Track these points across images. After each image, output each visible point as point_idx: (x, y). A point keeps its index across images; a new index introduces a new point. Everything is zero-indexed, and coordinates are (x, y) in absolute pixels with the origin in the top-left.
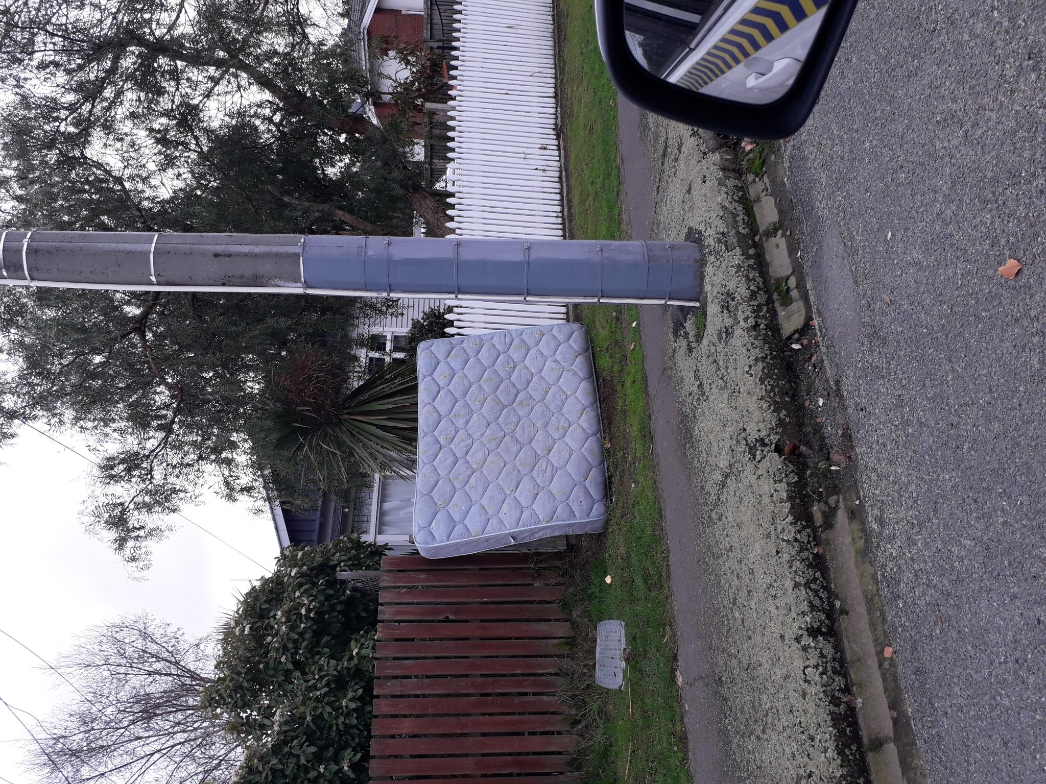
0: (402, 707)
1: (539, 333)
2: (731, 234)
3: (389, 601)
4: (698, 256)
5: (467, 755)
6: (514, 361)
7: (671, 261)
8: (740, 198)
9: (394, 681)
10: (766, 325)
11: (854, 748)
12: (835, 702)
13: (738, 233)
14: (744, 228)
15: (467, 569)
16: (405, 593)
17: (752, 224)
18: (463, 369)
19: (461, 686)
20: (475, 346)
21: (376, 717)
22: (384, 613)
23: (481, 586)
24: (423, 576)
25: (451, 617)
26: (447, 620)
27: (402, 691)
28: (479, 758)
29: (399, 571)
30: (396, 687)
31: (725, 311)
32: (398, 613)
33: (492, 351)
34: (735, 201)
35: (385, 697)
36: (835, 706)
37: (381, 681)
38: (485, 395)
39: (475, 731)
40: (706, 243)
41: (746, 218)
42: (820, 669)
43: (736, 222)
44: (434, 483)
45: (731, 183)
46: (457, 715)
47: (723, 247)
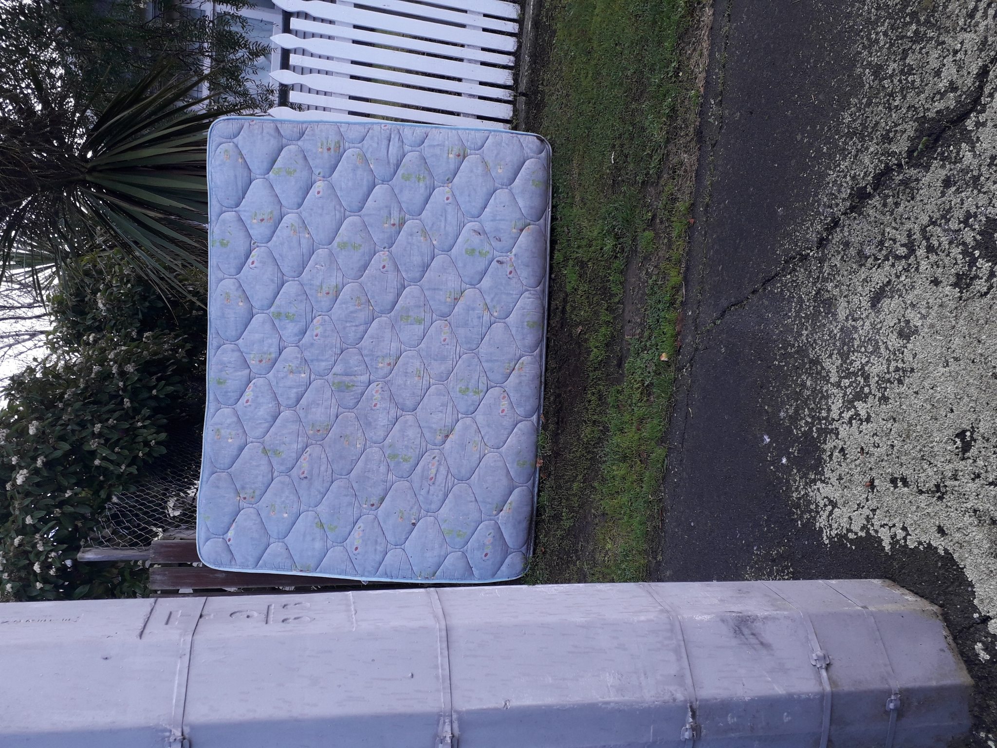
1: (456, 150)
6: (401, 209)
18: (300, 205)
20: (326, 154)
33: (359, 172)
38: (340, 279)
44: (235, 453)
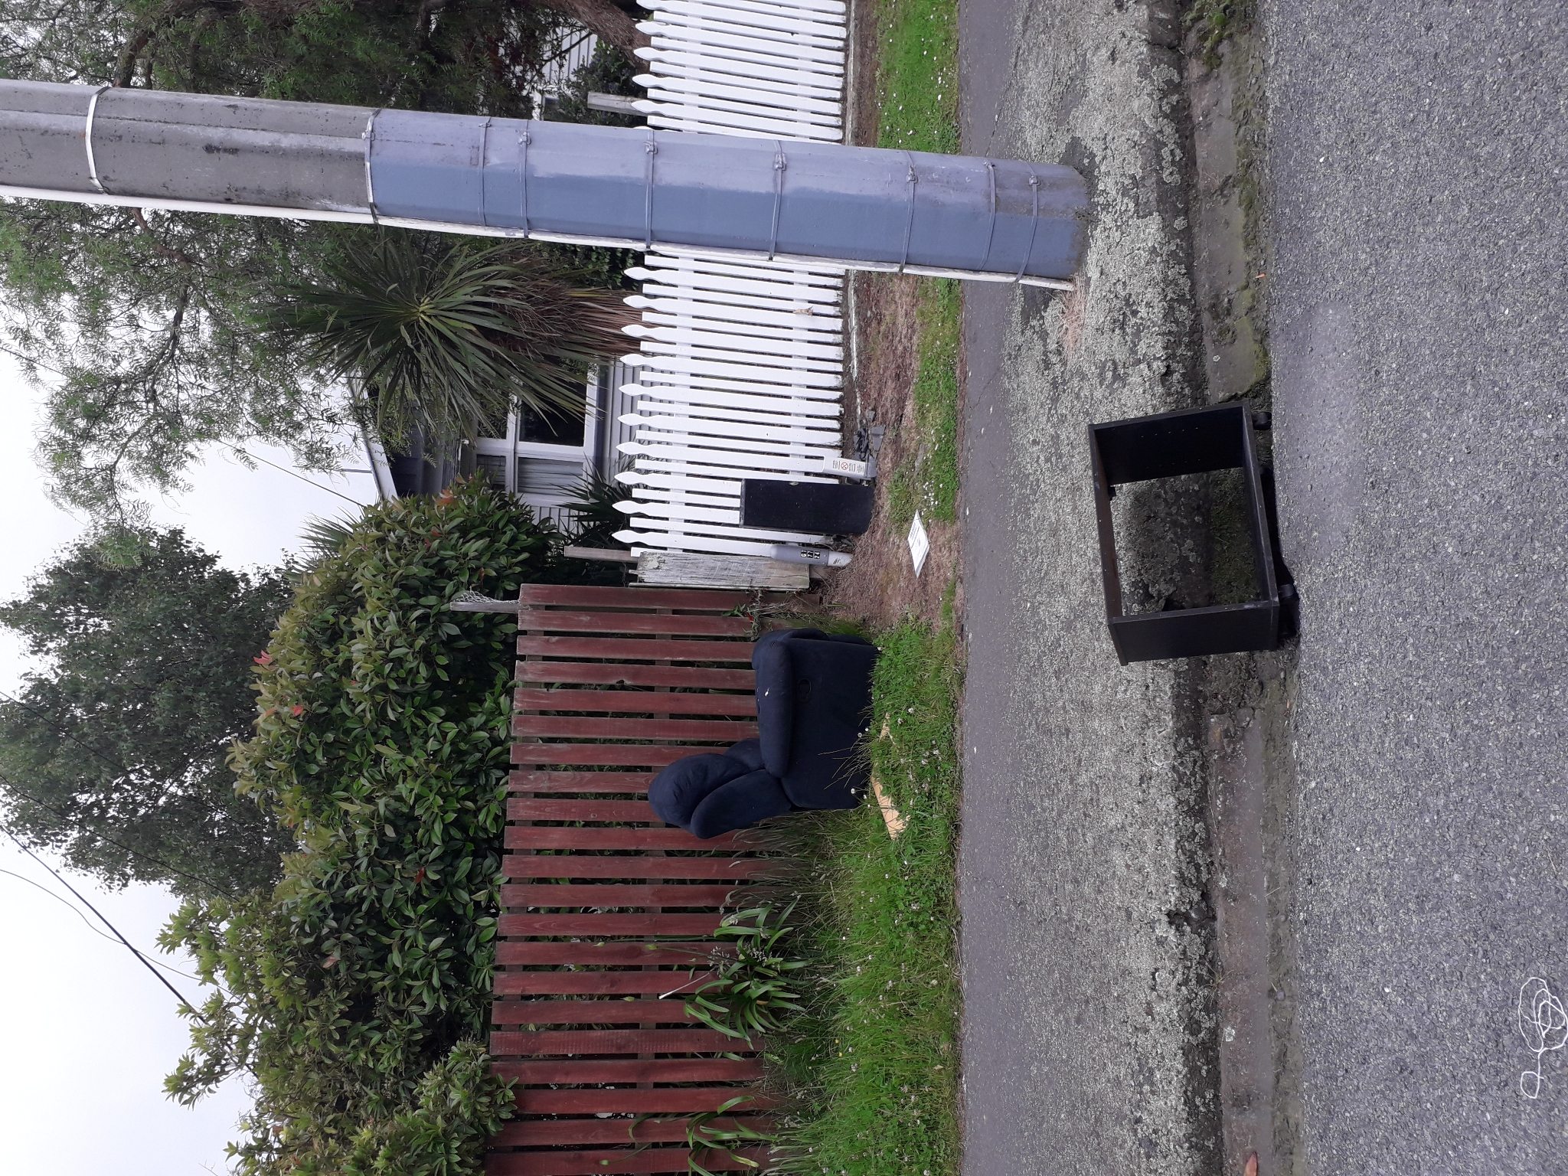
0: (551, 810)
2: (1148, 182)
3: (532, 653)
4: (1081, 205)
5: (642, 881)
7: (1035, 212)
8: (1173, 108)
9: (539, 773)
10: (1183, 375)
11: (1209, 1095)
12: (1193, 1027)
13: (1160, 182)
14: (1171, 174)
15: (654, 611)
16: (557, 641)
17: (1188, 164)
19: (637, 783)
21: (512, 823)
22: (524, 671)
23: (674, 637)
24: (585, 618)
25: (627, 682)
26: (623, 687)
27: (550, 788)
28: (659, 886)
29: (548, 608)
30: (542, 782)
31: (1117, 331)
32: (547, 672)
34: (1166, 116)
35: (525, 794)
36: (1192, 1034)
37: (519, 772)
39: (656, 848)
40: (1101, 187)
41: (1178, 152)
42: (1179, 976)
43: (1159, 158)
45: (1163, 72)
46: (629, 824)
47: (1131, 205)
